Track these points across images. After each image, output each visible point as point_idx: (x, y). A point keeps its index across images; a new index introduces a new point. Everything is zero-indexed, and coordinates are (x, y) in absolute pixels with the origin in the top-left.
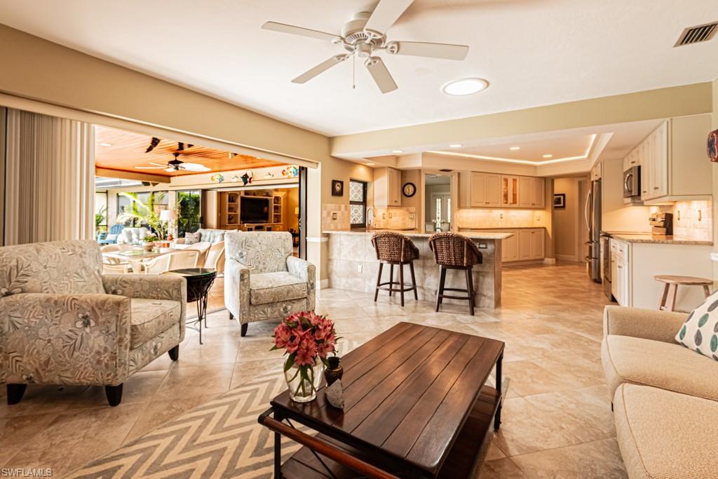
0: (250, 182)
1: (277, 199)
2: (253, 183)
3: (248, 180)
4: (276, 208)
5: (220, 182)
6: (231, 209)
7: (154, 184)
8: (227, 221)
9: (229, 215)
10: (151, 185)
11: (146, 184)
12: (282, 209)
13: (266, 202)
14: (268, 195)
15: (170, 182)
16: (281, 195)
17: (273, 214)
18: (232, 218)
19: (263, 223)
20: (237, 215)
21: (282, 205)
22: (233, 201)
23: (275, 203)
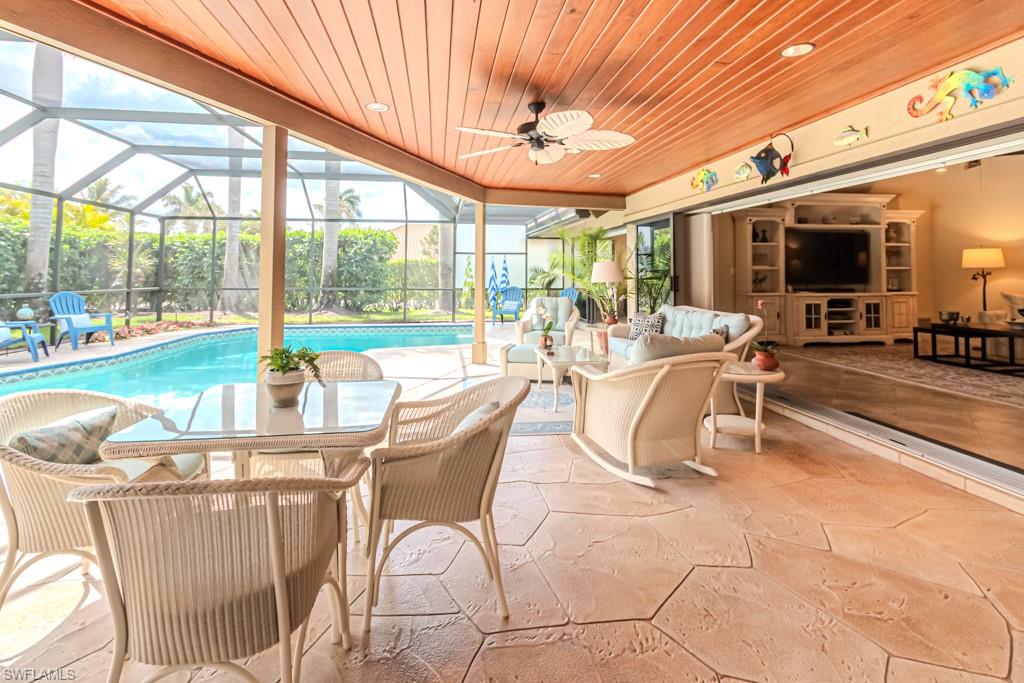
0: (784, 169)
1: (895, 230)
2: (795, 173)
3: (777, 163)
4: (894, 254)
5: (709, 188)
6: (757, 258)
7: (598, 214)
8: (750, 285)
9: (756, 273)
10: (592, 217)
11: (583, 214)
12: (913, 256)
13: (861, 240)
14: (865, 220)
15: (625, 207)
16: (908, 216)
17: (884, 267)
18: (761, 281)
19: (852, 291)
20: (778, 271)
21: (913, 245)
22: (764, 240)
23: (888, 240)
